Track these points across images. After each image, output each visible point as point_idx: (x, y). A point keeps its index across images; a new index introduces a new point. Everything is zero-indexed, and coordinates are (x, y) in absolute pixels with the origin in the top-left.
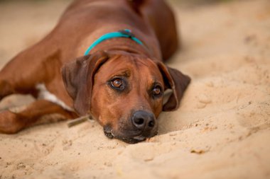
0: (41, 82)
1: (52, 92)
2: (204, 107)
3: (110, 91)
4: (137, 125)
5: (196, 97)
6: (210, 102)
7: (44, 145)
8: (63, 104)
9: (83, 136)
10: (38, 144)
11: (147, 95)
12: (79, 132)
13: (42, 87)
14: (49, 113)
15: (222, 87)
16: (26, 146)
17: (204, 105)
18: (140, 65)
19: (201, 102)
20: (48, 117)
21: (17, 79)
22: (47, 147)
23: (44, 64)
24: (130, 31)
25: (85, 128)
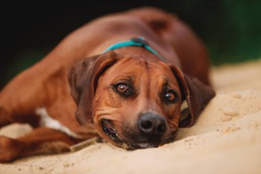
0: (41, 106)
1: (54, 117)
2: (230, 119)
3: (115, 95)
4: (144, 130)
5: (220, 110)
6: (236, 115)
7: (41, 168)
8: (67, 131)
9: (87, 158)
10: (34, 168)
11: (159, 99)
12: (83, 155)
13: (42, 112)
14: (51, 140)
15: (251, 98)
16: (20, 170)
17: (229, 117)
18: (151, 68)
19: (226, 114)
20: (50, 145)
21: (15, 105)
22: (44, 171)
23: (45, 85)
24: (143, 38)
25: (90, 151)
